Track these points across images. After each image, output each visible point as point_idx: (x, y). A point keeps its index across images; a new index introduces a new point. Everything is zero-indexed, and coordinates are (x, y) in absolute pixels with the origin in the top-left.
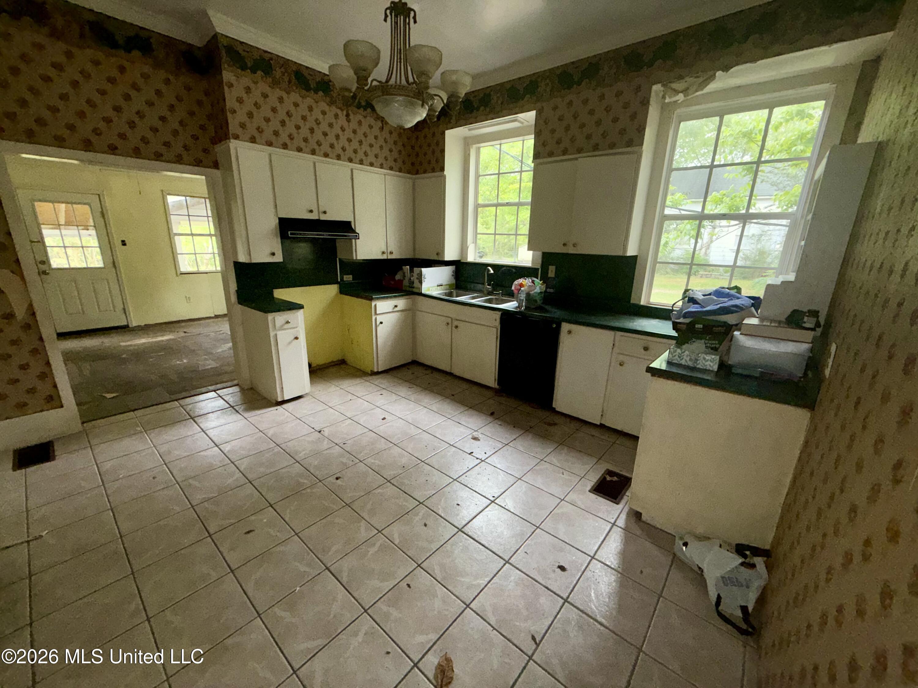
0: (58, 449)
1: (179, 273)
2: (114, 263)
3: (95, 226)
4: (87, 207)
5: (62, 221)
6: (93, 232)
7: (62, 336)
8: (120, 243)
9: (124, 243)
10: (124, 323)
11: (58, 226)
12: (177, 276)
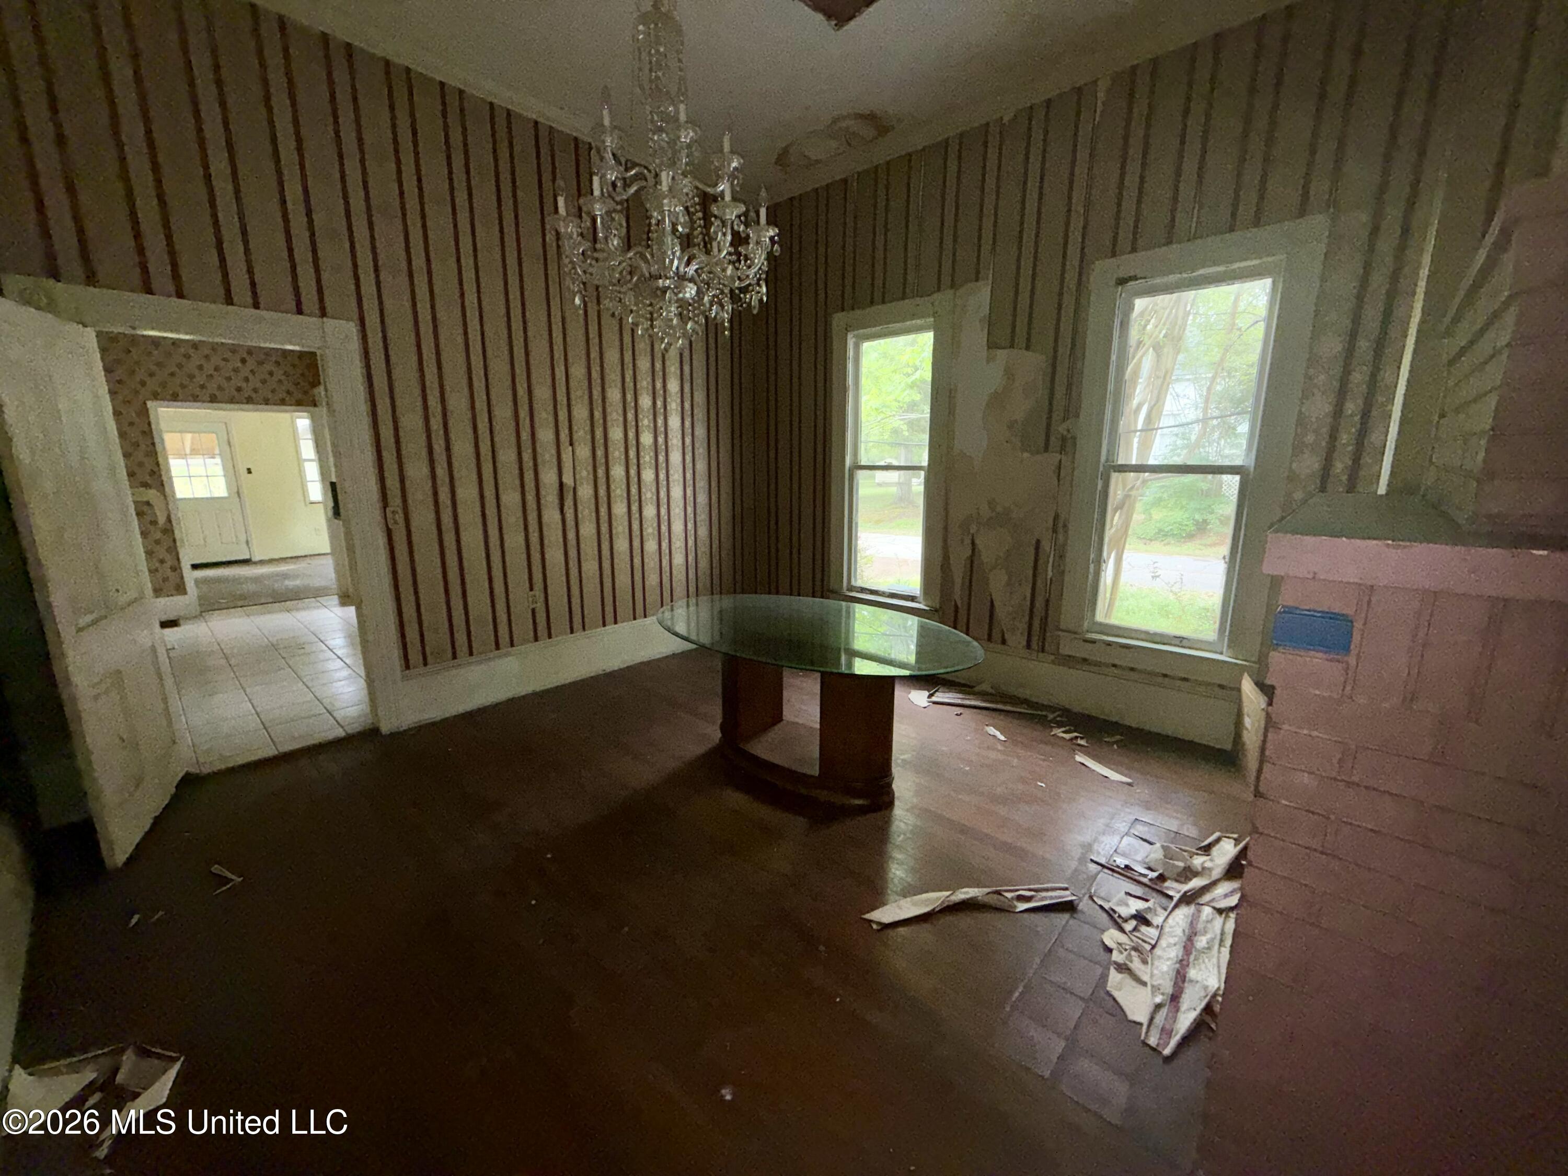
0: (181, 622)
1: (308, 502)
2: (238, 493)
3: (220, 455)
4: (214, 435)
5: (188, 451)
6: (218, 460)
7: (195, 567)
8: (246, 471)
9: (249, 471)
10: (247, 557)
11: (183, 456)
12: (306, 505)
